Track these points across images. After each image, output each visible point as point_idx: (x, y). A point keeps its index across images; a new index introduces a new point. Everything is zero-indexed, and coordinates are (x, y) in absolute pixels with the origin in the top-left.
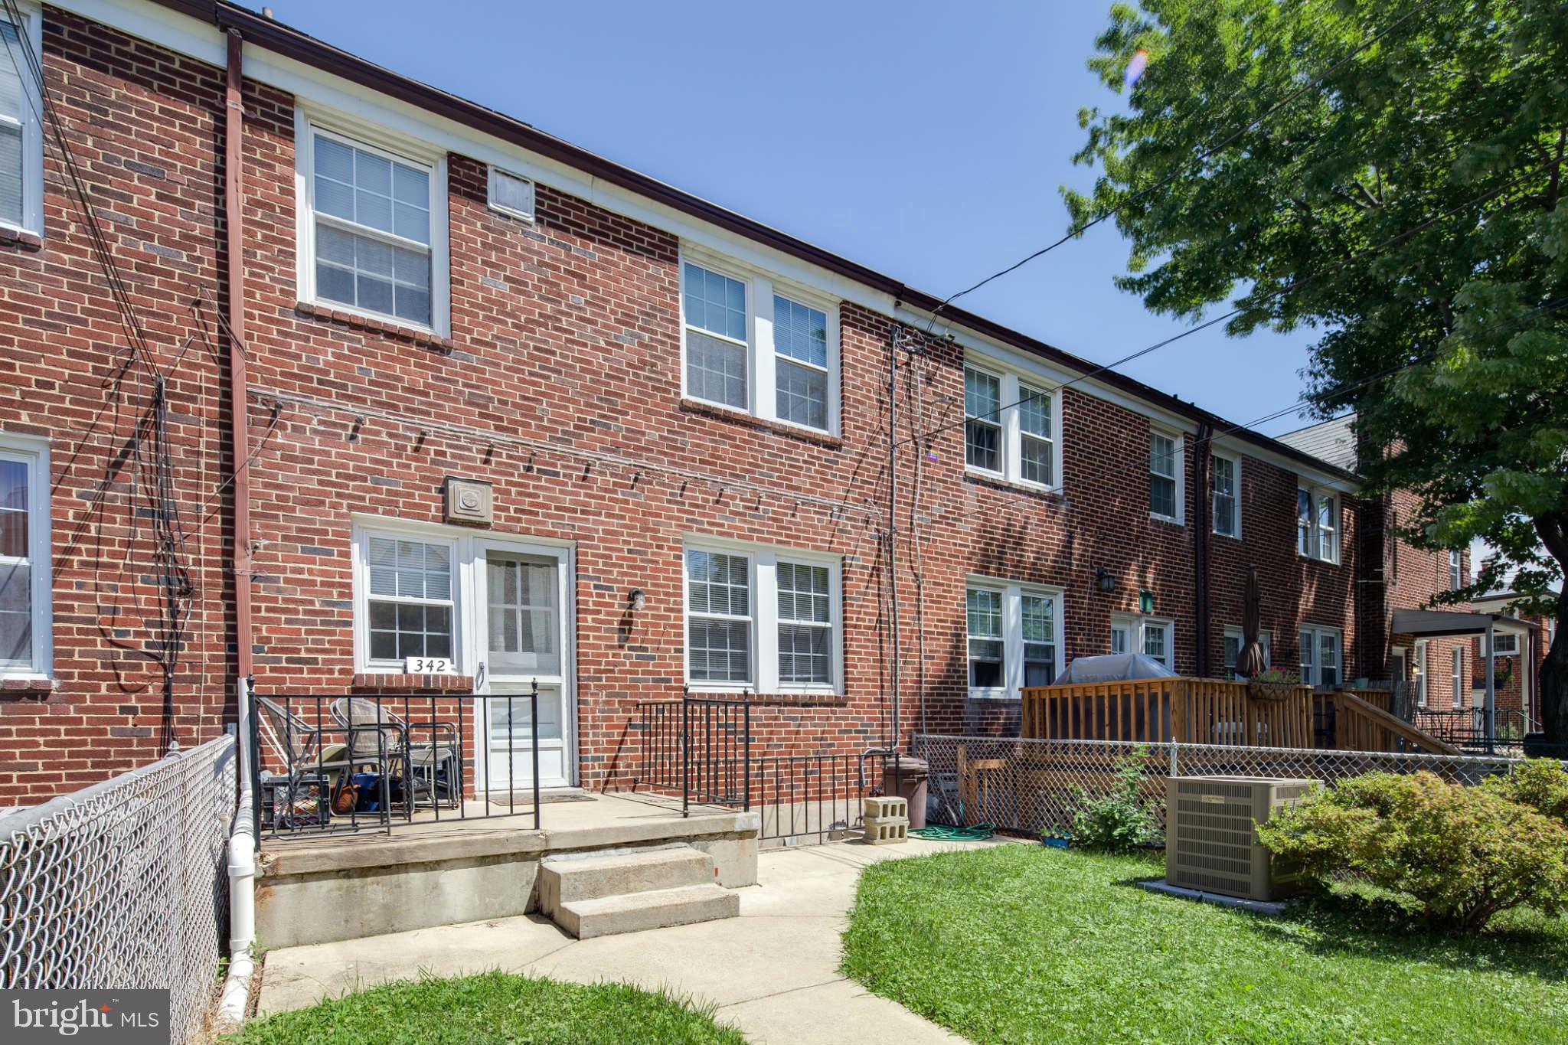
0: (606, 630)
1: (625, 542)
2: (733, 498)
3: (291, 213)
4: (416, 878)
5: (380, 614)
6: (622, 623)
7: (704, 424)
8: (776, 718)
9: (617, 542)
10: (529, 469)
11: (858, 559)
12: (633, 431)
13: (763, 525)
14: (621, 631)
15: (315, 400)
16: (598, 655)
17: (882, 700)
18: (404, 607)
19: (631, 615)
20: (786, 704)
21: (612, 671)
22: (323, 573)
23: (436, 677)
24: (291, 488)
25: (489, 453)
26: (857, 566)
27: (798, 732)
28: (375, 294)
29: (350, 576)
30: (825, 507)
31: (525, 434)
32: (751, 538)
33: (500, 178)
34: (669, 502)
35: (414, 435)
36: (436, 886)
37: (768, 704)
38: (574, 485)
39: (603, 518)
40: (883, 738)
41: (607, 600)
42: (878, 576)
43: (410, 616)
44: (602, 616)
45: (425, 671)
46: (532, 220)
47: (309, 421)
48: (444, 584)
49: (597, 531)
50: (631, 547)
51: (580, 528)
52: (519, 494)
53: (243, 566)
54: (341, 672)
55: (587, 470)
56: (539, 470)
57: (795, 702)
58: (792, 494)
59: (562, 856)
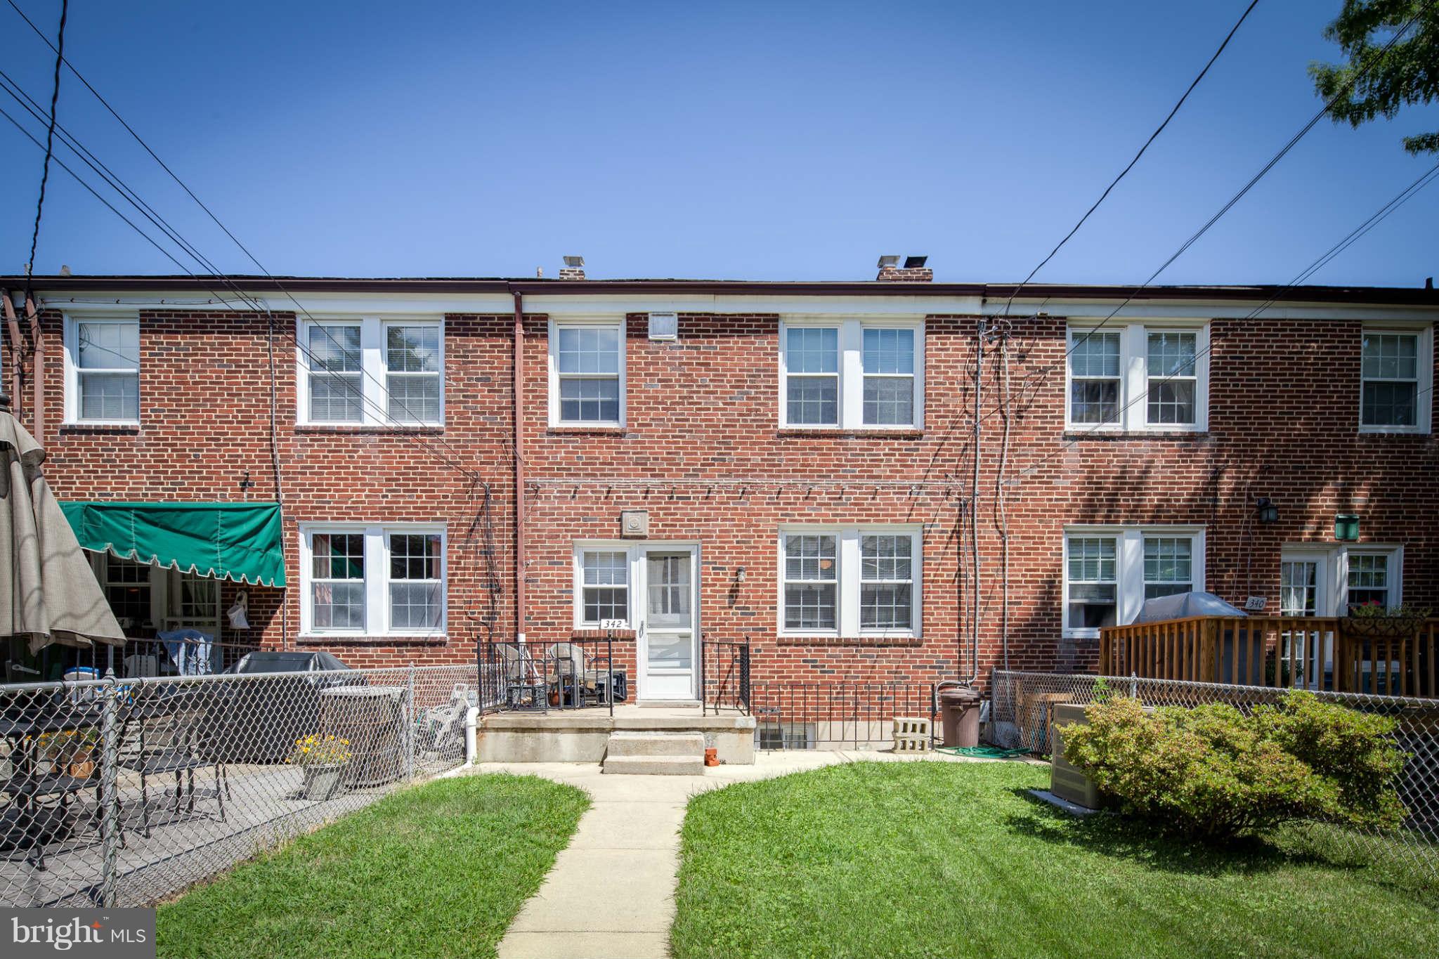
0: (720, 597)
1: (734, 536)
2: (820, 493)
3: (545, 380)
4: (547, 736)
5: (589, 595)
6: (731, 591)
7: (796, 443)
8: (854, 656)
9: (729, 537)
10: (671, 498)
11: (938, 526)
12: (742, 460)
13: (846, 510)
14: (731, 597)
15: (556, 480)
16: (715, 614)
17: (959, 641)
18: (603, 591)
19: (737, 585)
20: (863, 645)
21: (724, 624)
22: (559, 575)
23: (614, 631)
24: (544, 530)
25: (647, 492)
26: (935, 532)
27: (873, 667)
28: (590, 411)
29: (571, 575)
30: (904, 488)
31: (669, 476)
32: (835, 521)
33: (655, 318)
34: (768, 504)
35: (605, 490)
36: (557, 741)
37: (846, 645)
38: (700, 503)
39: (719, 522)
40: (960, 673)
41: (721, 576)
42: (959, 538)
43: (606, 595)
44: (717, 588)
45: (610, 627)
46: (675, 337)
47: (552, 492)
48: (624, 576)
49: (715, 531)
50: (739, 539)
51: (704, 531)
52: (665, 514)
53: (522, 575)
54: (566, 629)
55: (709, 492)
56: (678, 498)
57: (871, 643)
58: (873, 482)
59: (623, 732)
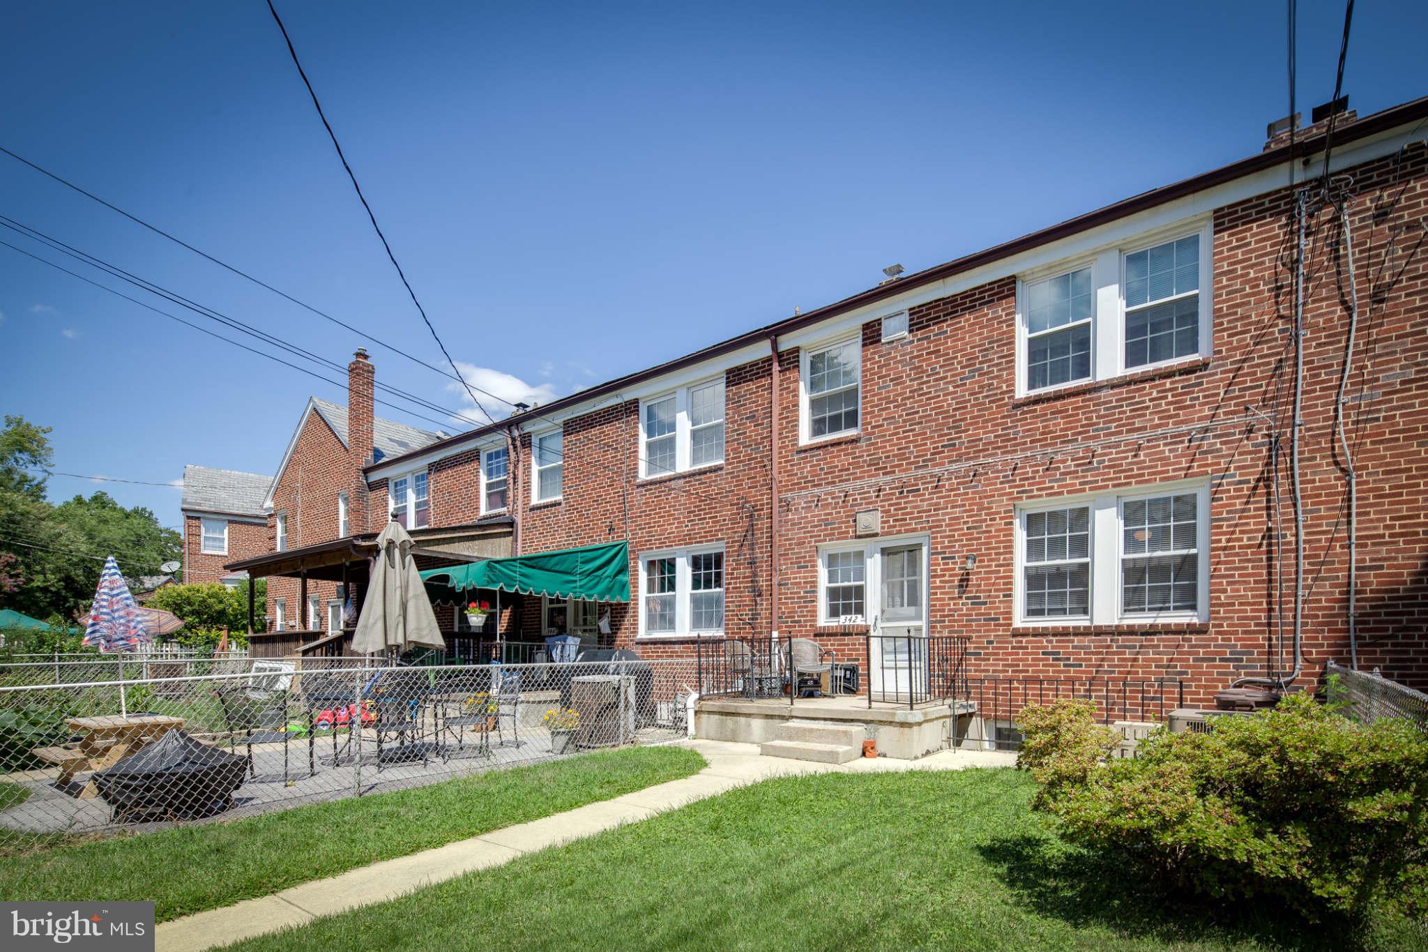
0: (949, 588)
1: (965, 523)
2: (1064, 461)
3: (796, 405)
4: (742, 720)
5: (833, 593)
6: (961, 580)
7: (1035, 411)
8: (1109, 647)
9: (959, 524)
10: (902, 493)
11: (1233, 476)
12: (973, 441)
13: (1098, 475)
14: (961, 586)
15: (803, 493)
16: (943, 605)
17: (1269, 624)
18: (845, 588)
19: (968, 574)
20: (1120, 634)
21: (953, 616)
22: (805, 577)
23: (853, 626)
24: (794, 539)
25: (879, 491)
26: (1229, 484)
27: (1135, 660)
28: (835, 424)
29: (815, 577)
30: (1180, 436)
31: (900, 471)
32: (1084, 490)
33: (888, 320)
34: (1002, 483)
35: (842, 494)
37: (1097, 634)
38: (930, 494)
39: (949, 510)
40: (1269, 667)
41: (951, 566)
42: (1268, 487)
43: (847, 592)
44: (947, 578)
45: (847, 623)
46: (906, 334)
47: (799, 504)
48: (861, 574)
49: (944, 520)
50: (970, 525)
51: (933, 521)
52: (895, 510)
53: (775, 580)
54: (811, 626)
55: (939, 481)
56: (908, 491)
57: (1131, 631)
58: (1136, 435)
